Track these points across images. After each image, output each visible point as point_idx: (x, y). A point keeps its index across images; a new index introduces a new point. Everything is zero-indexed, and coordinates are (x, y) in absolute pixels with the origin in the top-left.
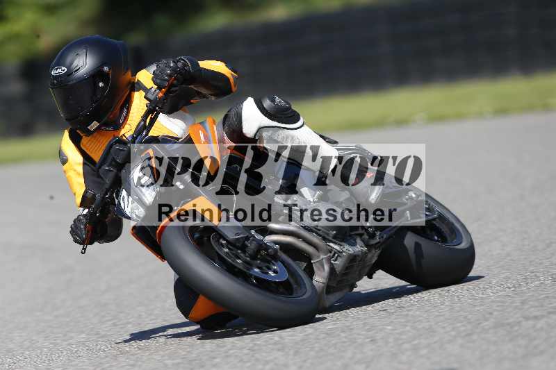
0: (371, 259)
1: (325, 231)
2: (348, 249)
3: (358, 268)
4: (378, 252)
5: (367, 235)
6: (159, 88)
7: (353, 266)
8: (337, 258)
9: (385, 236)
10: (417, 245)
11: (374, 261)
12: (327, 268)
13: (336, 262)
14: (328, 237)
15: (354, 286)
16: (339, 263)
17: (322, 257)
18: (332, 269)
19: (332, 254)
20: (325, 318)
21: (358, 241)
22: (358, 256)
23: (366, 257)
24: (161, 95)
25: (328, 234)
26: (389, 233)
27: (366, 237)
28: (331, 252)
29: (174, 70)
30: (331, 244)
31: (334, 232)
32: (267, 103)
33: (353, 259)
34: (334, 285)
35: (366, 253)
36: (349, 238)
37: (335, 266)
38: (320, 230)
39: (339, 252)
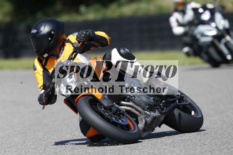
0: (161, 119)
1: (144, 106)
2: (153, 114)
3: (156, 122)
4: (165, 116)
5: (161, 109)
6: (79, 42)
7: (154, 121)
8: (148, 117)
9: (168, 110)
10: (180, 114)
11: (162, 120)
12: (144, 121)
13: (148, 119)
14: (145, 108)
15: (154, 129)
16: (149, 120)
17: (142, 116)
18: (146, 122)
19: (146, 116)
20: (142, 142)
21: (157, 111)
22: (157, 117)
23: (160, 118)
24: (79, 45)
25: (145, 107)
26: (170, 109)
27: (160, 109)
28: (146, 115)
29: (85, 35)
30: (146, 111)
31: (148, 107)
32: (122, 51)
33: (155, 118)
34: (146, 129)
35: (160, 116)
36: (153, 109)
37: (147, 121)
38: (142, 105)
39: (149, 115)
